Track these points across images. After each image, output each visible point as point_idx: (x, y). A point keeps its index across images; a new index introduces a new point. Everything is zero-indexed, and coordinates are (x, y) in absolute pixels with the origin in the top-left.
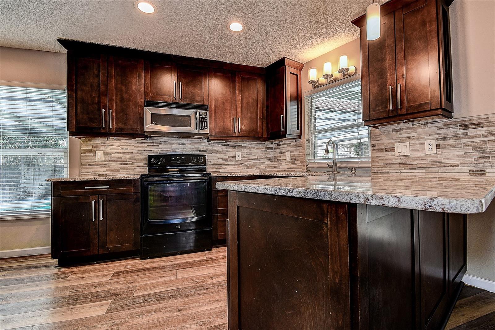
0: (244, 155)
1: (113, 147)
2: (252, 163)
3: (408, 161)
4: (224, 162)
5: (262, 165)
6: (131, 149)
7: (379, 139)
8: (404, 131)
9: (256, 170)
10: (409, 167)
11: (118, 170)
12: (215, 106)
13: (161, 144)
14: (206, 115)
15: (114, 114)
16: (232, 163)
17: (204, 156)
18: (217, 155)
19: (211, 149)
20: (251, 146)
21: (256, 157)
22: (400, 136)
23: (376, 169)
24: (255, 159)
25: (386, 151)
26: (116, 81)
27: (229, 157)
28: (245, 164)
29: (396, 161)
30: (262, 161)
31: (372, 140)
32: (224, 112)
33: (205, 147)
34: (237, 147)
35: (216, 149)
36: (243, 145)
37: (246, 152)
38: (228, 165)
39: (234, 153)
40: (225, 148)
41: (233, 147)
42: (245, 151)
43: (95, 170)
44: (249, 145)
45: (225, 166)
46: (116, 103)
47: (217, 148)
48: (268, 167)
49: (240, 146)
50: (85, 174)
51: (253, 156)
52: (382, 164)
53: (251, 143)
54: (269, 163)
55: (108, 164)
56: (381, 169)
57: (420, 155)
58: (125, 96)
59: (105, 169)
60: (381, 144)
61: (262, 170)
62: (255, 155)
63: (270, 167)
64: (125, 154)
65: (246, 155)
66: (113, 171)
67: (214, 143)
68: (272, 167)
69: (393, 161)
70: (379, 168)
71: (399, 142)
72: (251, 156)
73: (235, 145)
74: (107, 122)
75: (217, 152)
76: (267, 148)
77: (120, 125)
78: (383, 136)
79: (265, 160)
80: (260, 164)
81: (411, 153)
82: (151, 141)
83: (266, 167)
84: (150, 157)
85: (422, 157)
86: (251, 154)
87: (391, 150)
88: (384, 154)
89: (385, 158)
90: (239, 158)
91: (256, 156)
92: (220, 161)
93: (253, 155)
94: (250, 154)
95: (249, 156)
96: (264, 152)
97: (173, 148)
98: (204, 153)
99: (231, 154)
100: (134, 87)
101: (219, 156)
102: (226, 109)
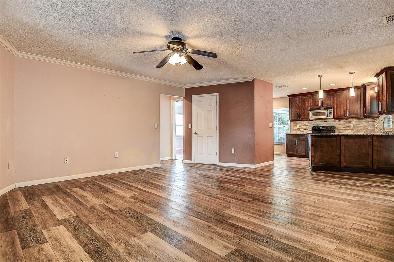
0: (355, 125)
1: (302, 124)
2: (360, 129)
4: (345, 128)
5: (366, 130)
6: (307, 124)
11: (304, 132)
12: (336, 106)
13: (318, 122)
14: (332, 111)
15: (301, 114)
16: (349, 129)
17: (334, 127)
19: (338, 123)
20: (359, 121)
21: (362, 126)
24: (362, 127)
26: (302, 104)
27: (347, 126)
28: (356, 129)
30: (366, 128)
32: (340, 108)
33: (335, 122)
34: (351, 122)
36: (355, 121)
38: (346, 130)
39: (350, 125)
40: (345, 122)
41: (349, 122)
42: (356, 123)
43: (297, 131)
45: (345, 130)
46: (302, 110)
48: (370, 131)
49: (353, 121)
50: (294, 133)
54: (370, 129)
55: (301, 129)
58: (304, 108)
59: (300, 131)
64: (305, 126)
66: (302, 132)
67: (339, 121)
74: (299, 117)
75: (341, 124)
76: (369, 122)
77: (303, 118)
79: (368, 127)
80: (364, 129)
84: (313, 127)
86: (359, 125)
90: (352, 127)
92: (343, 128)
94: (359, 124)
95: (358, 126)
96: (367, 123)
97: (322, 123)
98: (334, 125)
99: (348, 125)
100: (307, 105)
101: (342, 126)
102: (342, 107)
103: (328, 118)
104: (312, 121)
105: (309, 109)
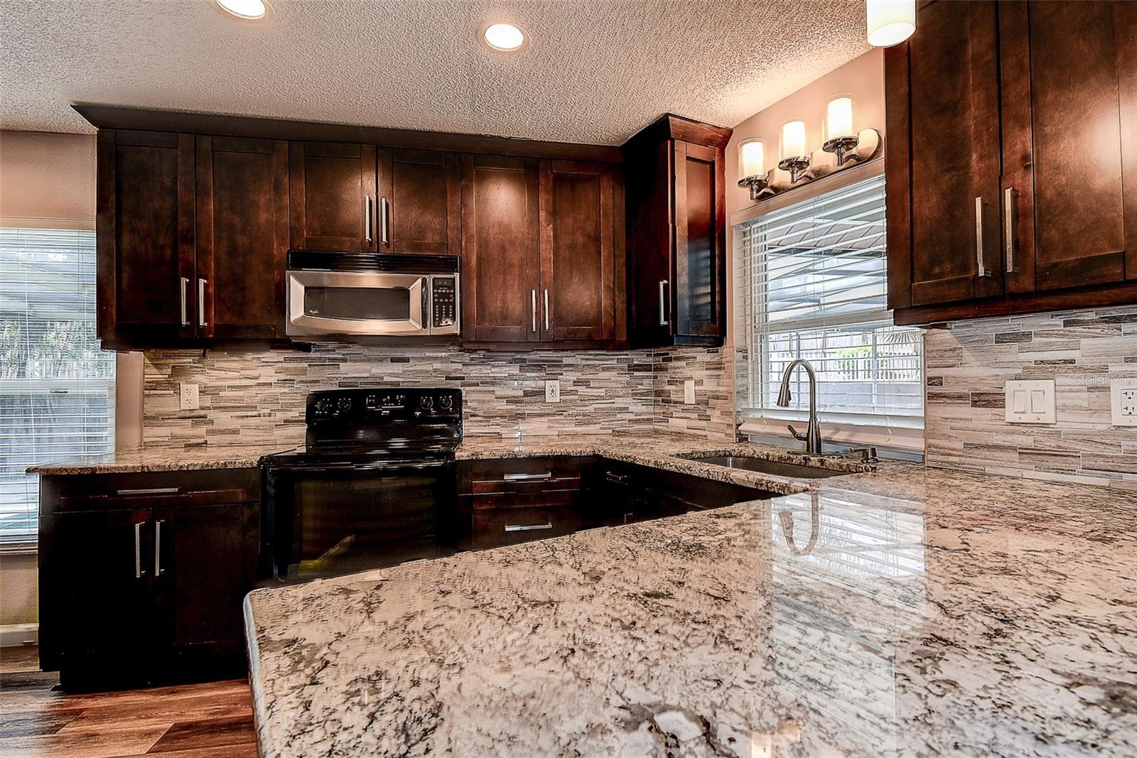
0: (569, 388)
1: (222, 374)
2: (591, 408)
3: (1050, 444)
4: (513, 407)
5: (619, 416)
6: (268, 374)
7: (951, 361)
8: (1035, 340)
9: (601, 428)
10: (1052, 462)
11: (235, 432)
12: (479, 259)
13: (345, 360)
14: (453, 287)
15: (211, 290)
16: (535, 409)
17: (457, 394)
18: (491, 388)
19: (475, 372)
20: (588, 362)
21: (602, 392)
22: (1022, 357)
23: (940, 458)
24: (601, 398)
25: (975, 404)
26: (219, 202)
27: (526, 394)
28: (570, 412)
29: (1009, 438)
30: (620, 403)
31: (929, 363)
32: (505, 274)
33: (460, 366)
34: (549, 366)
35: (492, 372)
36: (566, 361)
37: (575, 379)
38: (522, 416)
39: (541, 383)
40: (515, 370)
41: (539, 366)
42: (571, 376)
43: (178, 431)
44: (582, 359)
45: (516, 418)
46: (217, 260)
47: (493, 370)
48: (637, 421)
49: (557, 364)
50: (152, 442)
51: (594, 390)
52: (960, 445)
53: (590, 355)
54: (640, 408)
56: (956, 459)
57: (1091, 426)
58: (241, 240)
59: (202, 430)
60: (958, 381)
61: (618, 429)
62: (599, 388)
63: (643, 420)
64: (252, 390)
65: (575, 388)
66: (223, 432)
67: (485, 356)
68: (648, 420)
69: (998, 439)
70: (950, 455)
71: (1018, 378)
72: (589, 390)
73: (543, 361)
74: (192, 311)
75: (495, 381)
76: (634, 368)
77: (228, 319)
78: (967, 354)
79: (630, 400)
80: (611, 413)
81: (1061, 416)
82: (318, 355)
83: (632, 420)
84: (314, 398)
85: (1101, 433)
86: (588, 386)
87: (989, 400)
88: (966, 411)
89: (972, 425)
90: (553, 397)
91: (603, 390)
92: (502, 407)
93: (594, 388)
94: (586, 383)
95: (582, 390)
96: (626, 378)
97: (374, 371)
98: (455, 385)
99: (531, 385)
100: (263, 217)
101: (499, 391)
102: (512, 266)
103: (427, 332)
104: (307, 348)
105: (280, 250)
